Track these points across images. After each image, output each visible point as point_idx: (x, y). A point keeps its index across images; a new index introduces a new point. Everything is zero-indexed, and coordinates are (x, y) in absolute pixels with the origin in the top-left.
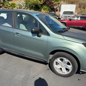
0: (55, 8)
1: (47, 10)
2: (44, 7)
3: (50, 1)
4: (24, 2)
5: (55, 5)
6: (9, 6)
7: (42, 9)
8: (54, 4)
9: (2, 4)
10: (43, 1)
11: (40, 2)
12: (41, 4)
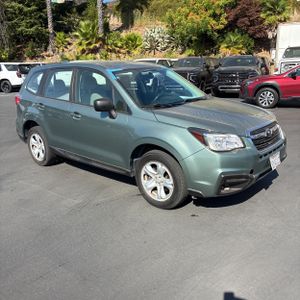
0: (270, 35)
1: (238, 48)
2: (227, 39)
3: (251, 16)
4: (166, 30)
5: (270, 25)
6: (119, 45)
7: (223, 46)
8: (266, 22)
9: (101, 42)
10: (227, 18)
11: (214, 22)
12: (218, 27)
